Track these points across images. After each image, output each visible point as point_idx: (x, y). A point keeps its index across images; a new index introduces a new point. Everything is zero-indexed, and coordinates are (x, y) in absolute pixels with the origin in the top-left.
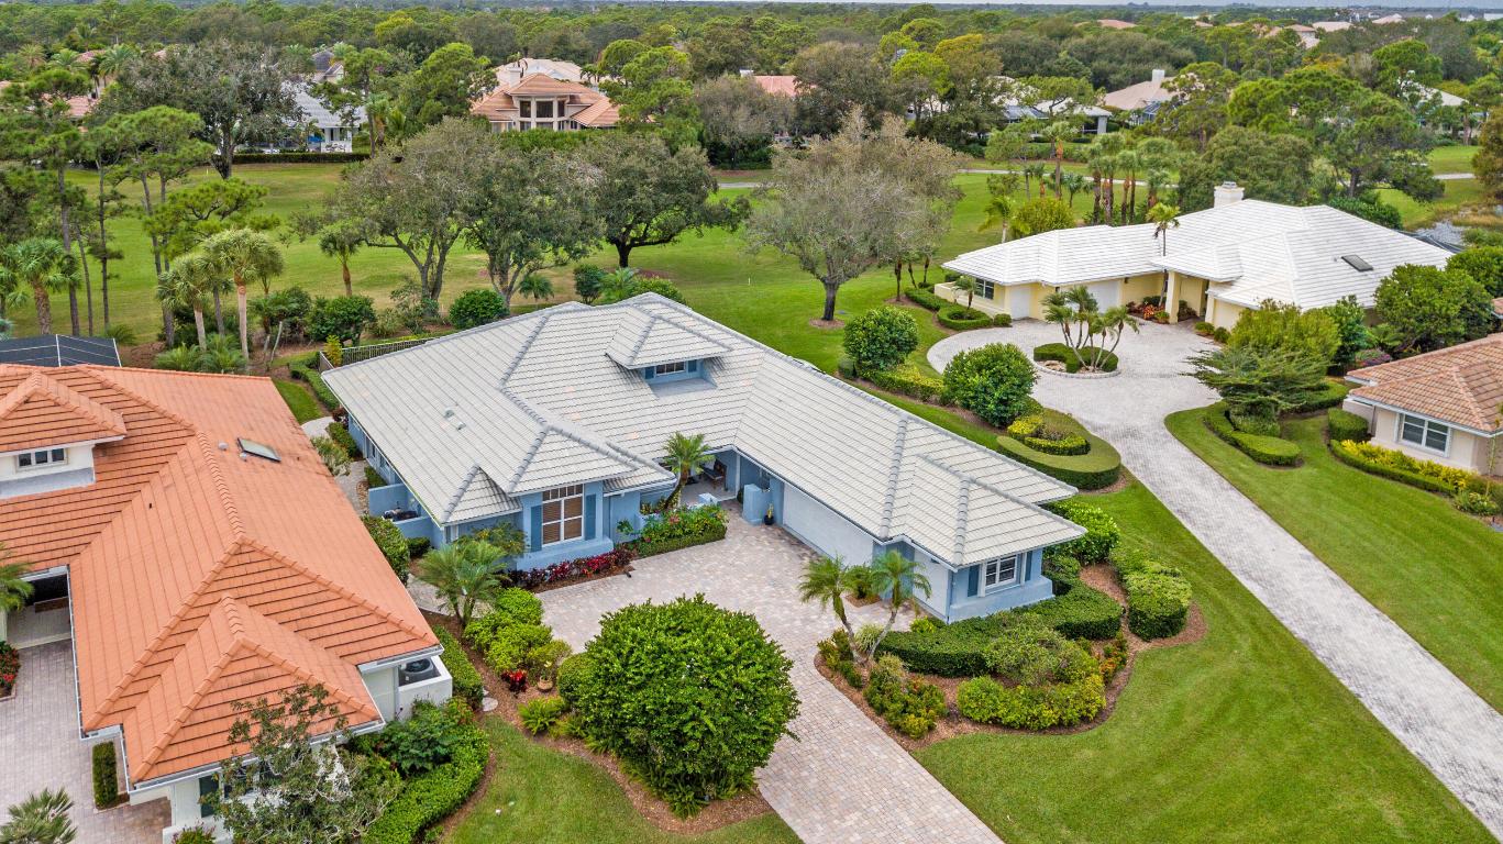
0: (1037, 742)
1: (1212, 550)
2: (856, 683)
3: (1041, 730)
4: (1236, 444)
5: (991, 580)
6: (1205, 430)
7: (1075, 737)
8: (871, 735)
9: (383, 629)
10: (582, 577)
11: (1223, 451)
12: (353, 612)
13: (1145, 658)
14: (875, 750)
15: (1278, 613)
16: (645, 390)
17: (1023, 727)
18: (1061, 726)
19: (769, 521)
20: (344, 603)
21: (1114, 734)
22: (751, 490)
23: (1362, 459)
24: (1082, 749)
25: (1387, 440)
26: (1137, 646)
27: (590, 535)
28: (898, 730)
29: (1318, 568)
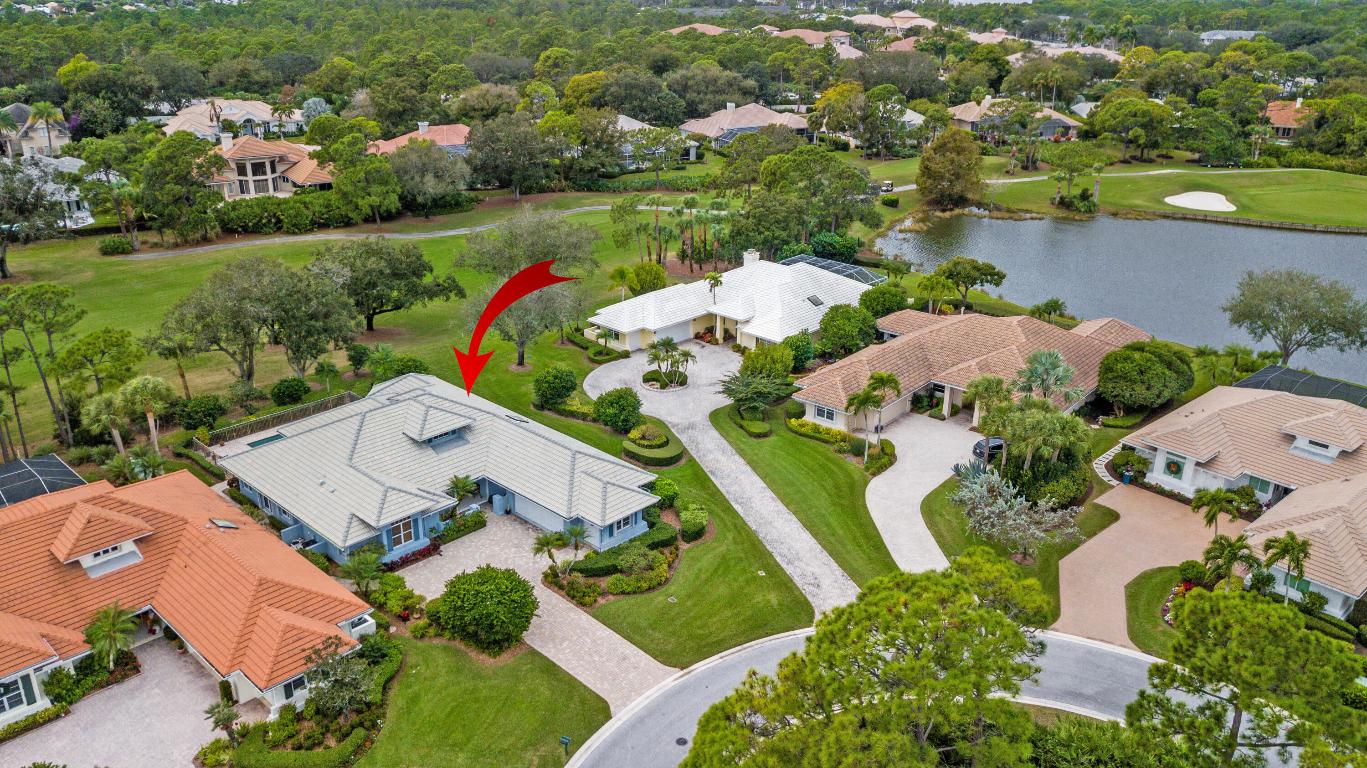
0: (640, 598)
1: (723, 491)
2: (561, 587)
3: (642, 592)
4: (742, 427)
5: (619, 528)
6: (728, 419)
7: (656, 593)
8: (570, 609)
9: (343, 606)
10: (417, 560)
11: (736, 432)
12: (327, 601)
13: (687, 551)
14: (572, 615)
15: (746, 519)
16: (430, 451)
17: (635, 593)
18: (650, 589)
19: (508, 512)
20: (320, 598)
21: (671, 588)
22: (497, 498)
23: (799, 429)
24: (658, 598)
25: (810, 418)
26: (684, 546)
27: (417, 538)
28: (581, 604)
29: (769, 493)
